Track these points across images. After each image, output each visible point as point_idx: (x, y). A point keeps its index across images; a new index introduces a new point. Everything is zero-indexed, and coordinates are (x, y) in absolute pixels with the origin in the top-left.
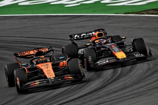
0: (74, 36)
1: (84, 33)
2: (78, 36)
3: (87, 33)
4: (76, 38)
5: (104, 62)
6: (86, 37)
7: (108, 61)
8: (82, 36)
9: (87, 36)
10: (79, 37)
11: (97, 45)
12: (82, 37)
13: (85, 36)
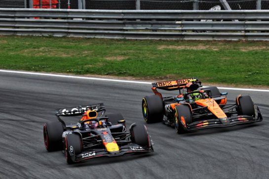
0: (61, 111)
1: (76, 107)
2: (67, 111)
3: (79, 108)
4: (64, 114)
5: (90, 155)
6: (78, 113)
7: (94, 154)
8: (72, 110)
9: (79, 111)
10: (69, 113)
11: (87, 128)
12: (72, 113)
13: (76, 111)
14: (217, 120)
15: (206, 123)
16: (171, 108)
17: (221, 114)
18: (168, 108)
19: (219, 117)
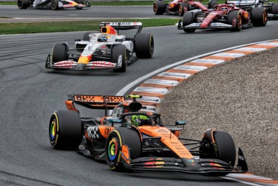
14: (179, 160)
15: (160, 163)
16: (98, 132)
17: (183, 152)
18: (93, 132)
19: (181, 156)
